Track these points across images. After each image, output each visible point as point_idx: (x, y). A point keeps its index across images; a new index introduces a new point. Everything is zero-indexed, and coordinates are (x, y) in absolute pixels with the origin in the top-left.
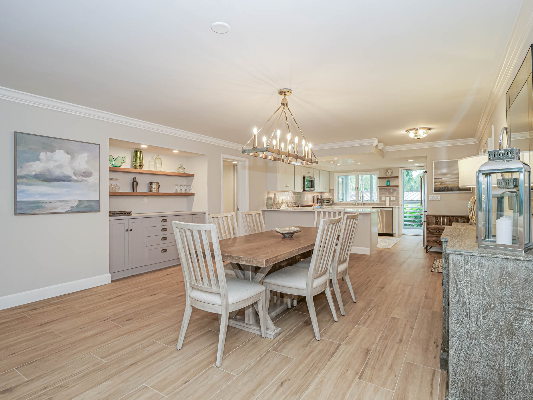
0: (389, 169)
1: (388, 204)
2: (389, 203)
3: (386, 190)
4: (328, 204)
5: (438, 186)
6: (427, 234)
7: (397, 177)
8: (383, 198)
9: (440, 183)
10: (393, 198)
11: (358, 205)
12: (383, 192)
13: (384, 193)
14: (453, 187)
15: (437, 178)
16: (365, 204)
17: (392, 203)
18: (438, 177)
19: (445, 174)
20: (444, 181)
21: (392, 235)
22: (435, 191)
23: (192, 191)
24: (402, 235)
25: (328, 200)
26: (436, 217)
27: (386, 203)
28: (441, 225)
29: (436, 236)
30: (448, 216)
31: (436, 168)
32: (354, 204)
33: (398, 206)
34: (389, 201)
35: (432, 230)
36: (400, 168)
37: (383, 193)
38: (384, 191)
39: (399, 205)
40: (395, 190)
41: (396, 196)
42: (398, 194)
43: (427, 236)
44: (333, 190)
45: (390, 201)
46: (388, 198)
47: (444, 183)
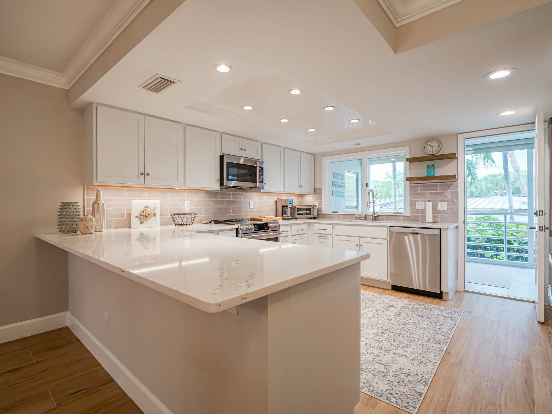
0: (433, 138)
1: (429, 217)
2: (434, 217)
3: (425, 187)
4: (309, 216)
7: (453, 156)
8: (419, 205)
10: (442, 206)
11: (365, 219)
12: (419, 192)
13: (422, 194)
16: (380, 218)
17: (439, 215)
21: (439, 296)
24: (465, 291)
25: (309, 209)
27: (424, 216)
32: (357, 216)
33: (456, 225)
34: (433, 213)
36: (459, 135)
37: (418, 194)
38: (421, 190)
39: (457, 221)
40: (449, 186)
41: (449, 200)
42: (456, 194)
44: (321, 189)
45: (435, 211)
46: (430, 205)
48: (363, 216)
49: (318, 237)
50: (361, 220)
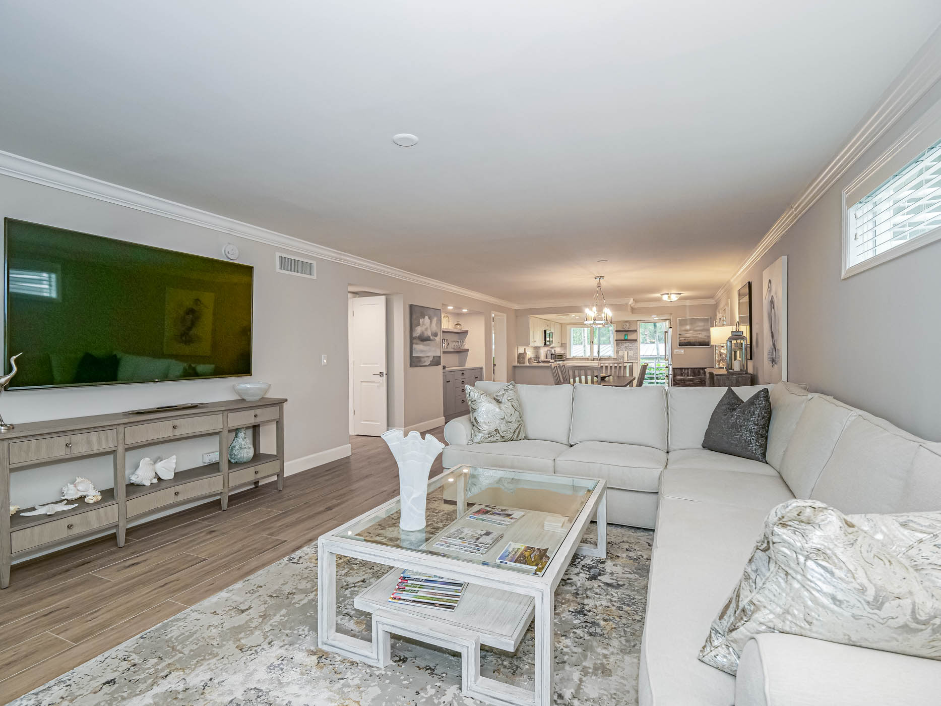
0: (627, 322)
1: (626, 359)
3: (623, 344)
4: (561, 360)
5: (681, 341)
7: (636, 331)
8: (620, 352)
9: (683, 339)
10: (631, 353)
11: (594, 360)
13: (622, 347)
14: (695, 342)
16: (602, 359)
18: (682, 333)
19: (687, 331)
20: (685, 337)
22: (680, 345)
23: (466, 347)
26: (681, 369)
30: (691, 368)
31: (681, 324)
33: (637, 362)
35: (678, 381)
37: (620, 347)
38: (621, 345)
40: (633, 345)
41: (634, 351)
42: (637, 348)
44: (566, 344)
46: (625, 352)
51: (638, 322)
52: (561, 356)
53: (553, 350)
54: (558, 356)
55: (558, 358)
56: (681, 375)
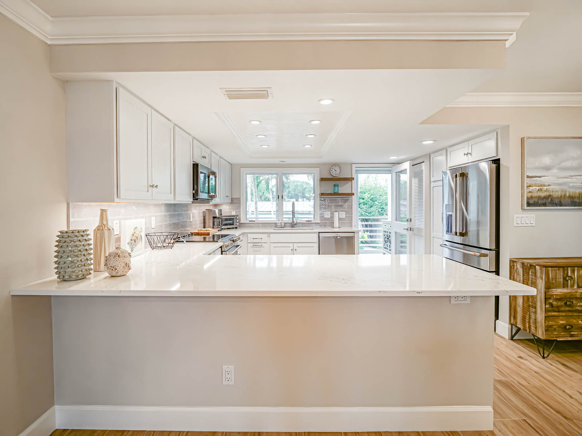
1: (337, 224)
3: (330, 201)
4: (231, 226)
5: (534, 195)
6: (547, 311)
8: (327, 214)
9: (538, 188)
10: (342, 215)
11: (284, 227)
12: (328, 204)
15: (532, 177)
16: (298, 225)
17: (340, 222)
18: (533, 175)
19: (548, 168)
20: (547, 184)
22: (528, 204)
28: (576, 287)
29: (564, 314)
37: (326, 206)
40: (346, 201)
41: (346, 211)
42: (351, 206)
43: (546, 318)
44: (239, 199)
47: (545, 188)
48: (283, 224)
49: (252, 246)
50: (282, 227)
51: (354, 166)
52: (230, 219)
53: (217, 211)
54: (226, 220)
55: (226, 225)
56: (565, 286)
